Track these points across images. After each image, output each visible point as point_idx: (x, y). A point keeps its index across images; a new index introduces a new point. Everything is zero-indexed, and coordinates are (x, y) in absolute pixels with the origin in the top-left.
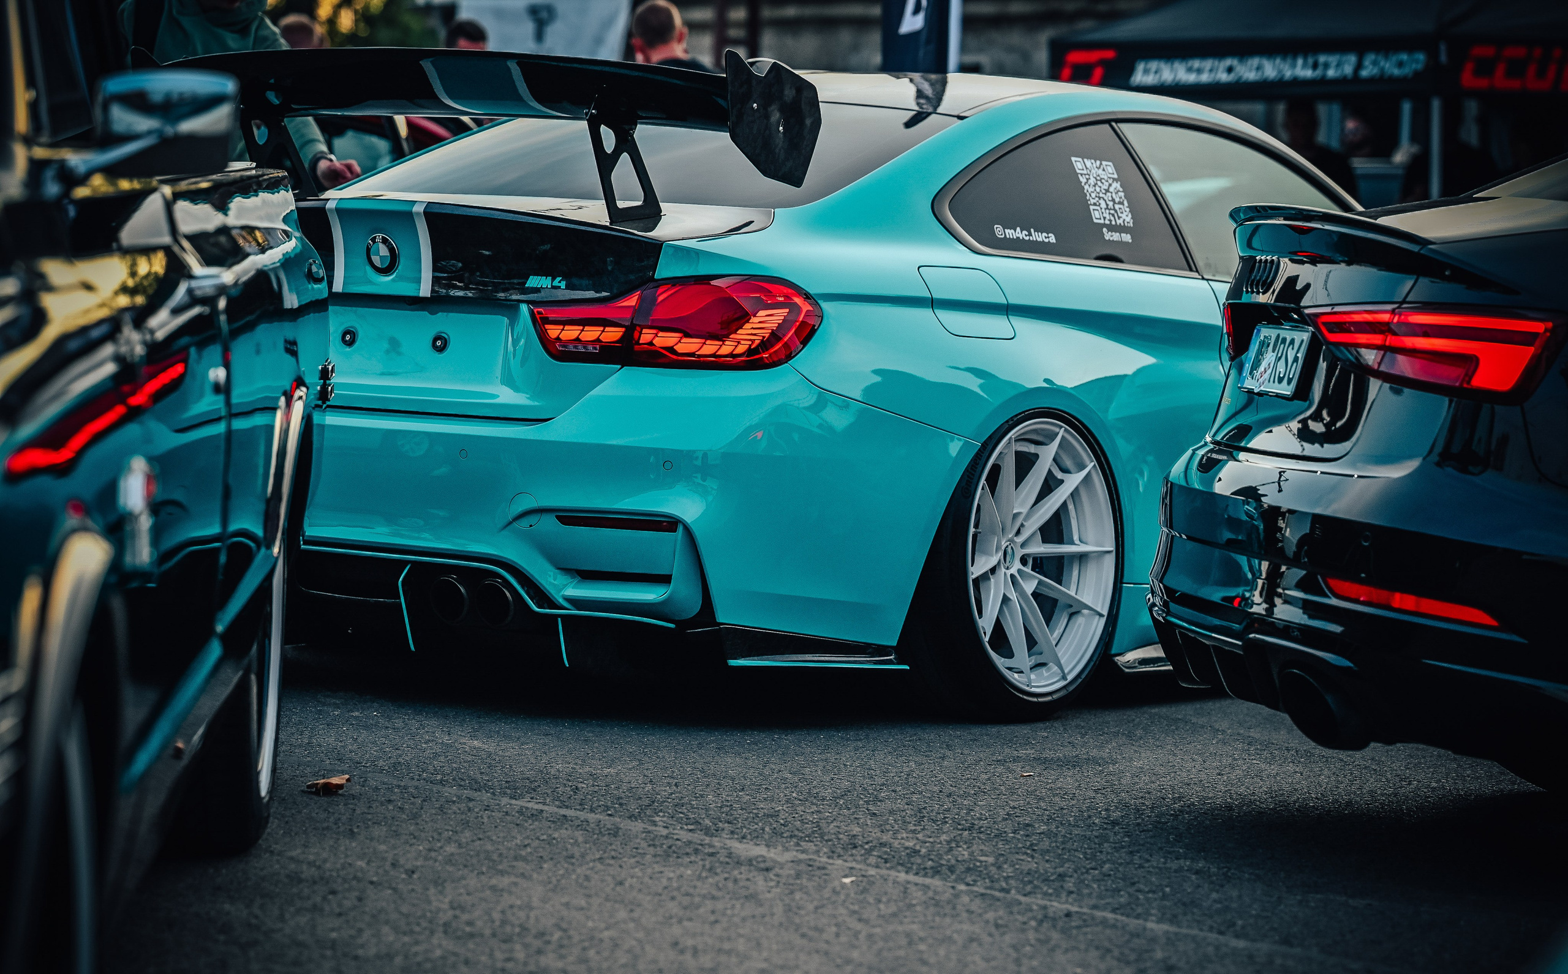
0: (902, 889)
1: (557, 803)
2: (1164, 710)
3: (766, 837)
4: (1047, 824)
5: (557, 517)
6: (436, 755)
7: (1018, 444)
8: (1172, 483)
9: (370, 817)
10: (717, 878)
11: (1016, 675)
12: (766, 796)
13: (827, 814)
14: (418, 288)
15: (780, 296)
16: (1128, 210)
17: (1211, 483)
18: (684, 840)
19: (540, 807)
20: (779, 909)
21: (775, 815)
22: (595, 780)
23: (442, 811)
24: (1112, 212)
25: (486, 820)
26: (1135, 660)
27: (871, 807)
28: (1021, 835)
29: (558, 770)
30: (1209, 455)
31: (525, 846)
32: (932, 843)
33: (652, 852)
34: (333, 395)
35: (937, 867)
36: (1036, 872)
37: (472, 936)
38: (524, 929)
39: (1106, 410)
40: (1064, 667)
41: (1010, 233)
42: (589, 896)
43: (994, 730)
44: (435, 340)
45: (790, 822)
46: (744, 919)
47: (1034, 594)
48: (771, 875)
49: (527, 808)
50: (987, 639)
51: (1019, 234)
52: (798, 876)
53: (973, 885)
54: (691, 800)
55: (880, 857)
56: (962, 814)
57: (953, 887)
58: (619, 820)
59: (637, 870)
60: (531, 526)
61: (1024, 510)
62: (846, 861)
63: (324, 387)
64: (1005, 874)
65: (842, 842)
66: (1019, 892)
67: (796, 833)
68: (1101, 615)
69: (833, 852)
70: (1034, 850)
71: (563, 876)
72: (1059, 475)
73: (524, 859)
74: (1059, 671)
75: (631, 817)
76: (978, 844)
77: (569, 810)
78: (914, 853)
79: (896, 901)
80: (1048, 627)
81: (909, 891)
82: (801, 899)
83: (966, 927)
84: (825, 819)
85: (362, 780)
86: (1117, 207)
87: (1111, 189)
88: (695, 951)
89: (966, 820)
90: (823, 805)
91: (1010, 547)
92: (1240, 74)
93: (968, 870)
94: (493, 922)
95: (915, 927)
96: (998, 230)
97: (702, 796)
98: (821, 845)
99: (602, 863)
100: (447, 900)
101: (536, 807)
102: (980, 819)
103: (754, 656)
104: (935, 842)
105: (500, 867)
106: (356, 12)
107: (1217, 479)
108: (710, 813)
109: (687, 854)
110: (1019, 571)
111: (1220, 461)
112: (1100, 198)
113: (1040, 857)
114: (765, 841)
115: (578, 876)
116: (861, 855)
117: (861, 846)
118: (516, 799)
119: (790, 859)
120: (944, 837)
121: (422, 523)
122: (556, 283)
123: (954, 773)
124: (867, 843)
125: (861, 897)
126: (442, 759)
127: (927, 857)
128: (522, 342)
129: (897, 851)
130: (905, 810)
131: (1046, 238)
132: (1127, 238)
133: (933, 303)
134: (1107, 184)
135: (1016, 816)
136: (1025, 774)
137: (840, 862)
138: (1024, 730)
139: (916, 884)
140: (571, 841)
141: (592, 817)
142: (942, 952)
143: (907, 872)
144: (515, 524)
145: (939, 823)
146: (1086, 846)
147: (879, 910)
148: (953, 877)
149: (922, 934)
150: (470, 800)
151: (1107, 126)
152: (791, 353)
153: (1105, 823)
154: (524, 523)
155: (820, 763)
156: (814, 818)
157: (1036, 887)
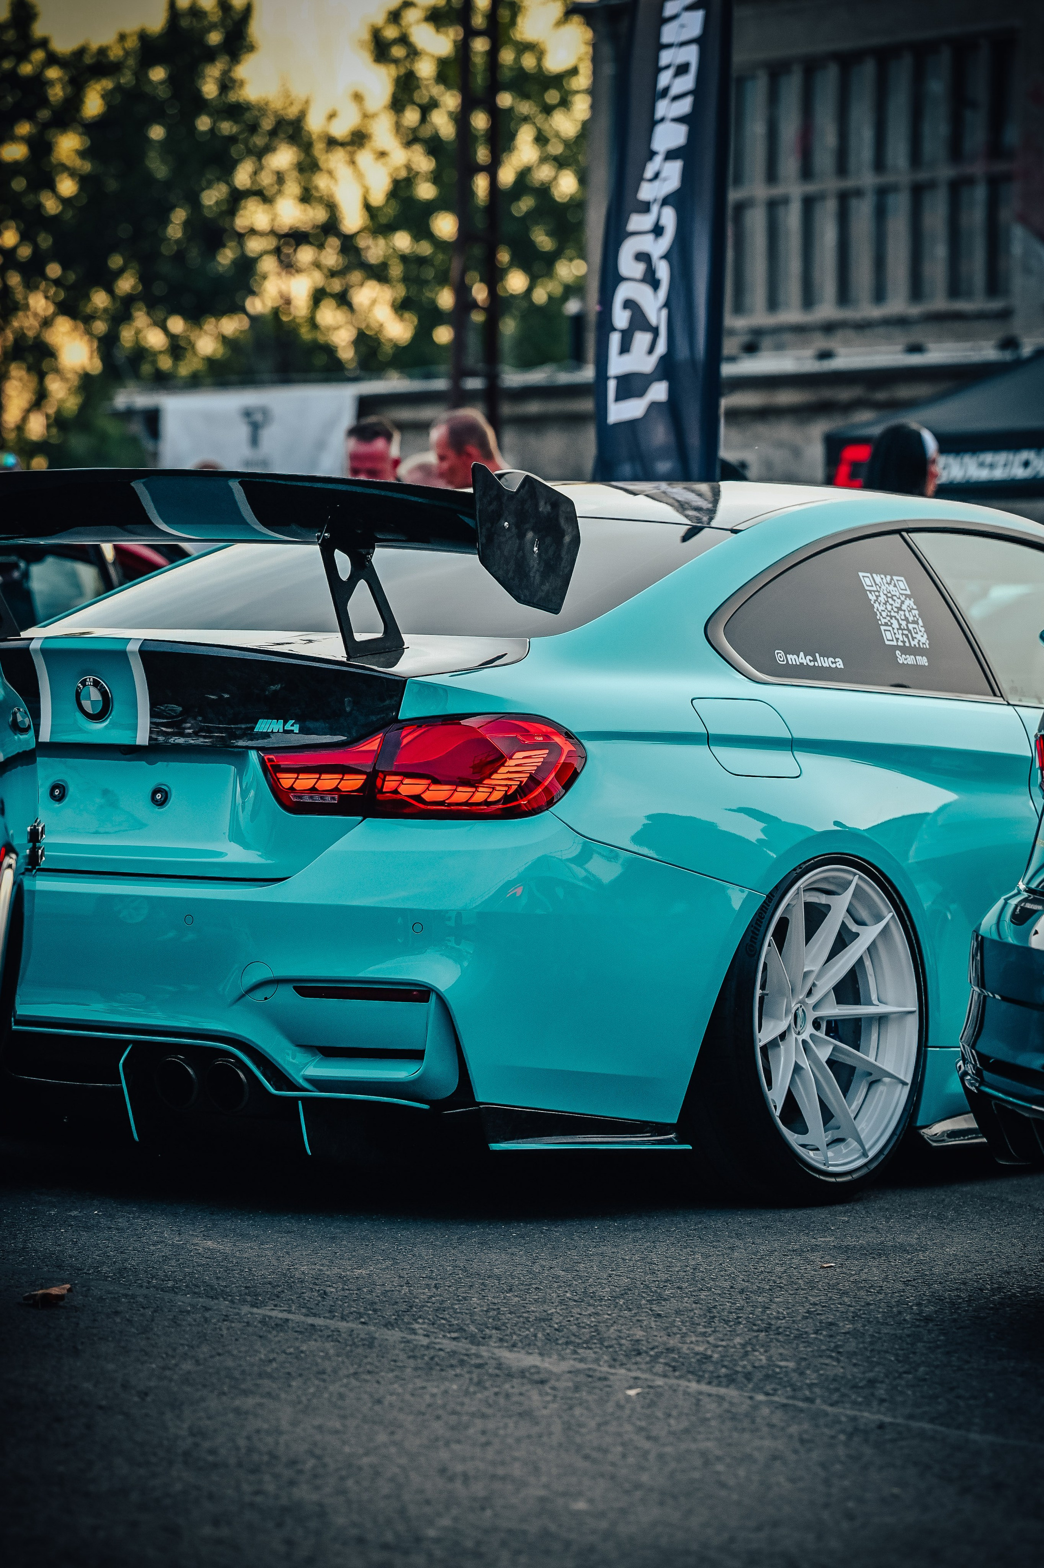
0: (694, 1401)
1: (304, 1310)
2: (977, 1188)
3: (539, 1344)
4: (852, 1322)
5: (295, 988)
6: (166, 1259)
7: (808, 894)
8: (983, 937)
9: (95, 1331)
10: (486, 1393)
11: (811, 1153)
12: (537, 1297)
13: (606, 1316)
14: (134, 736)
15: (538, 736)
16: (923, 629)
17: (1026, 937)
18: (448, 1350)
19: (285, 1315)
20: (557, 1427)
21: (548, 1319)
22: (345, 1283)
23: (175, 1322)
24: (906, 632)
25: (225, 1332)
26: (944, 1132)
27: (654, 1307)
28: (825, 1336)
29: (303, 1273)
30: (1022, 905)
31: (270, 1361)
32: (725, 1347)
33: (413, 1365)
34: (44, 859)
35: (731, 1375)
36: (842, 1378)
37: (215, 1466)
38: (273, 1456)
39: (906, 853)
40: (864, 1143)
41: (792, 659)
42: (344, 1417)
43: (788, 1215)
44: (154, 793)
45: (565, 1326)
46: (518, 1440)
47: (830, 1062)
48: (547, 1388)
49: (270, 1317)
50: (777, 1113)
51: (802, 659)
52: (577, 1388)
53: (773, 1395)
54: (453, 1304)
55: (666, 1364)
56: (756, 1313)
57: (751, 1398)
58: (373, 1328)
59: (396, 1386)
60: (266, 999)
61: (816, 968)
62: (629, 1370)
63: (34, 850)
64: (808, 1381)
65: (624, 1348)
66: (824, 1402)
67: (573, 1338)
68: (904, 1084)
69: (615, 1360)
70: (839, 1353)
71: (314, 1395)
72: (854, 928)
73: (270, 1376)
74: (860, 1148)
75: (388, 1325)
76: (777, 1347)
77: (318, 1319)
78: (706, 1358)
79: (687, 1415)
80: (845, 1098)
81: (701, 1403)
82: (582, 1415)
83: (767, 1443)
84: (604, 1322)
85: (85, 1289)
86: (911, 626)
87: (904, 607)
88: (466, 1478)
89: (761, 1320)
90: (601, 1306)
91: (800, 1010)
92: (1038, 469)
93: (767, 1377)
94: (238, 1449)
95: (710, 1444)
96: (779, 655)
97: (465, 1298)
98: (601, 1352)
99: (357, 1379)
100: (185, 1426)
101: (280, 1315)
102: (778, 1318)
103: (518, 1139)
104: (728, 1345)
105: (243, 1386)
106: (48, 416)
107: (1033, 931)
108: (475, 1318)
109: (452, 1366)
110: (812, 1036)
111: (1035, 911)
112: (891, 617)
113: (846, 1360)
114: (538, 1348)
115: (331, 1394)
116: (647, 1363)
117: (646, 1352)
118: (257, 1307)
119: (567, 1369)
120: (738, 1340)
121: (143, 998)
122: (288, 727)
123: (746, 1266)
124: (652, 1349)
125: (648, 1411)
126: (173, 1263)
127: (720, 1363)
128: (252, 793)
129: (686, 1357)
130: (693, 1310)
131: (832, 663)
132: (923, 661)
133: (708, 739)
134: (899, 601)
135: (818, 1314)
136: (825, 1265)
137: (622, 1371)
138: (821, 1214)
139: (710, 1395)
140: (322, 1354)
141: (343, 1325)
142: (742, 1472)
143: (698, 1382)
144: (248, 998)
145: (732, 1323)
146: (897, 1347)
147: (669, 1425)
148: (750, 1386)
149: (718, 1452)
150: (207, 1309)
151: (898, 536)
152: (553, 798)
153: (917, 1320)
154: (259, 995)
155: (595, 1257)
156: (592, 1321)
157: (844, 1395)
